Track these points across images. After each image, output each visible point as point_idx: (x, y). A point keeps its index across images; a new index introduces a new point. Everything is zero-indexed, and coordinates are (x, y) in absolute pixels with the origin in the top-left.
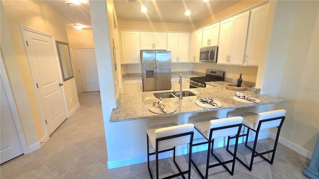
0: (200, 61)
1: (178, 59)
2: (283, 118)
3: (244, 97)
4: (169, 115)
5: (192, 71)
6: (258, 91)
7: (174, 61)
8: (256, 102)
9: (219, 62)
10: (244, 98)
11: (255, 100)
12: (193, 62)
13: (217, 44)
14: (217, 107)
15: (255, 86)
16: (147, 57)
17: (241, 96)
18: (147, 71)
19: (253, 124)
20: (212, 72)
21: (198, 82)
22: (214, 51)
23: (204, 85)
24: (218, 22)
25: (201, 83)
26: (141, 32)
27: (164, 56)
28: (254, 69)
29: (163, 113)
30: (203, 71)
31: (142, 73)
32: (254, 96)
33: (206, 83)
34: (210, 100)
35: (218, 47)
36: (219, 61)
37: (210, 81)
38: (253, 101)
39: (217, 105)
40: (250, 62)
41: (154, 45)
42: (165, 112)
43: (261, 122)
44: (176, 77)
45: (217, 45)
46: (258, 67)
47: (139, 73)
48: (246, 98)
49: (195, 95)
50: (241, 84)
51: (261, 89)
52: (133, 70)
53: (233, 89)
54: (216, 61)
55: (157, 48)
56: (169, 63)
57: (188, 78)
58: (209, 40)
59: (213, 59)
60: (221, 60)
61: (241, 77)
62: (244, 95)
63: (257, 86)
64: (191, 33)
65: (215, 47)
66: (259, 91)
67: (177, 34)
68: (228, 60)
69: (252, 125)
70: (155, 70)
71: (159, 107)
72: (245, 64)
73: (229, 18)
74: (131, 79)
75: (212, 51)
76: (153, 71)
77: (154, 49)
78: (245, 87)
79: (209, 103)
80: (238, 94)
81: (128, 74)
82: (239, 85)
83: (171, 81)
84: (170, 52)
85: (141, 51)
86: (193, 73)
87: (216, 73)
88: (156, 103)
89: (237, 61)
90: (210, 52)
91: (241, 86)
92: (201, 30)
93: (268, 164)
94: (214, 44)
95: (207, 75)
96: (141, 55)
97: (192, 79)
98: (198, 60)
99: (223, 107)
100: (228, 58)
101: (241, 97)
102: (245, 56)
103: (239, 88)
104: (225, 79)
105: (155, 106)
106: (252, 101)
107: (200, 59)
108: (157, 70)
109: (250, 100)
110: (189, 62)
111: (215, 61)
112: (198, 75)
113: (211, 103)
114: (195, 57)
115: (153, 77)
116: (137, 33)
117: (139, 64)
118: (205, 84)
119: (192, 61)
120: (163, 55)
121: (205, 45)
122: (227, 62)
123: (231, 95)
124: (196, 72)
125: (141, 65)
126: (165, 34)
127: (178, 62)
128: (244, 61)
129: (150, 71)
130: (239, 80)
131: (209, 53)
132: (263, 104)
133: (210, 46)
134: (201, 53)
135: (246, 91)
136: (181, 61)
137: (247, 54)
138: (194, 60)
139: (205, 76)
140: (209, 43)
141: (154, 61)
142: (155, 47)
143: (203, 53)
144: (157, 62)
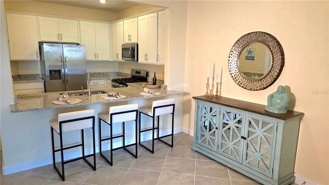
0: (122, 59)
1: (96, 55)
2: (174, 105)
3: (149, 91)
4: (73, 106)
5: (118, 72)
6: (165, 87)
9: (139, 61)
11: (155, 93)
12: (117, 60)
13: (137, 40)
14: (120, 98)
15: (164, 84)
16: (49, 52)
18: (50, 71)
20: (137, 72)
22: (134, 48)
24: (136, 17)
25: (122, 84)
26: (39, 17)
27: (76, 51)
28: (162, 68)
29: (66, 104)
30: (127, 72)
31: (42, 75)
33: (127, 84)
34: (116, 94)
35: (137, 45)
36: (140, 59)
40: (161, 62)
41: (60, 36)
42: (69, 103)
43: (154, 108)
44: (94, 79)
45: (137, 42)
46: (164, 66)
47: (38, 75)
49: (106, 93)
50: (156, 82)
51: (167, 86)
53: (148, 87)
54: (137, 60)
57: (110, 80)
58: (130, 36)
59: (134, 58)
61: (155, 75)
64: (112, 24)
65: (135, 44)
67: (93, 23)
68: (146, 59)
70: (63, 70)
71: (63, 101)
72: (158, 63)
73: (143, 15)
74: (25, 81)
75: (132, 48)
76: (59, 71)
77: (61, 41)
79: (114, 96)
80: (144, 90)
81: (19, 76)
82: (154, 83)
84: (84, 46)
85: (41, 44)
86: (118, 74)
88: (61, 97)
89: (152, 60)
90: (130, 48)
91: (157, 84)
92: (121, 23)
93: (170, 148)
94: (134, 41)
95: (132, 76)
96: (40, 48)
97: (114, 81)
98: (120, 59)
100: (146, 56)
101: (146, 92)
103: (155, 86)
105: (59, 100)
106: (152, 94)
107: (123, 57)
108: (66, 70)
110: (112, 61)
111: (136, 60)
112: (124, 76)
114: (117, 54)
115: (60, 79)
117: (37, 61)
119: (115, 59)
120: (73, 50)
121: (127, 41)
122: (146, 61)
124: (122, 73)
125: (40, 63)
127: (97, 59)
128: (157, 60)
129: (55, 71)
130: (154, 79)
131: (130, 50)
133: (131, 42)
136: (101, 58)
137: (159, 53)
138: (117, 58)
139: (131, 77)
140: (130, 38)
141: (61, 57)
142: (62, 39)
143: (124, 49)
144: (65, 59)
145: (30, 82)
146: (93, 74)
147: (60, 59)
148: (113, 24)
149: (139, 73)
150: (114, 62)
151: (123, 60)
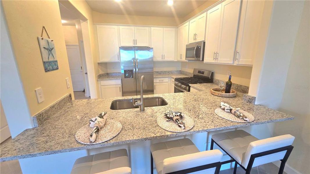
1: (163, 56)
2: (289, 149)
3: (231, 110)
4: (99, 146)
5: (180, 71)
6: (251, 100)
7: (159, 59)
8: (246, 121)
9: (206, 60)
10: (231, 112)
11: (246, 118)
13: (204, 38)
14: (184, 129)
15: (248, 93)
17: (226, 108)
18: (125, 71)
19: (242, 156)
20: (199, 72)
21: (183, 84)
22: (200, 47)
23: (188, 87)
24: (205, 12)
25: (185, 85)
26: (120, 27)
28: (247, 70)
29: (88, 143)
30: (190, 71)
32: (246, 107)
33: (190, 85)
34: (178, 116)
35: (204, 43)
37: (197, 83)
38: (243, 119)
39: (184, 126)
40: (242, 61)
41: (135, 41)
43: (253, 157)
44: (160, 78)
45: (204, 40)
46: (252, 67)
48: (233, 111)
50: (230, 89)
51: (255, 97)
52: (113, 69)
53: (220, 95)
54: (203, 60)
55: (139, 45)
56: (151, 62)
57: (173, 78)
58: (195, 35)
59: (199, 57)
60: (208, 58)
61: (230, 79)
62: (231, 108)
63: (251, 93)
65: (201, 43)
66: (253, 100)
67: (162, 29)
68: (216, 59)
69: (240, 159)
70: (134, 70)
72: (236, 63)
73: (217, 5)
74: (108, 79)
75: (198, 47)
76: (132, 71)
77: (136, 46)
78: (235, 93)
80: (222, 106)
82: (228, 91)
83: (154, 82)
84: (152, 48)
86: (181, 72)
87: (203, 74)
89: (226, 59)
90: (196, 48)
91: (231, 91)
92: (187, 24)
94: (200, 39)
95: (194, 75)
97: (176, 80)
98: (184, 59)
99: (195, 129)
100: (216, 55)
101: (225, 110)
102: (236, 53)
103: (227, 93)
104: (214, 81)
106: (241, 118)
107: (186, 57)
108: (137, 70)
109: (238, 117)
110: (176, 61)
111: (201, 60)
112: (186, 75)
113: (177, 122)
114: (181, 55)
115: (132, 77)
116: (116, 27)
118: (190, 87)
119: (179, 59)
121: (192, 41)
122: (214, 61)
123: (214, 104)
124: (184, 72)
126: (147, 28)
127: (163, 60)
128: (235, 59)
129: (129, 71)
130: (227, 84)
131: (195, 50)
132: (257, 123)
133: (196, 42)
134: (187, 50)
135: (236, 99)
136: (166, 59)
137: (238, 50)
138: (181, 58)
139: (193, 77)
140: (195, 38)
141: (133, 59)
142: (136, 44)
143: (189, 49)
144: (137, 60)
145: (111, 79)
146: (160, 72)
147: (133, 61)
148: (179, 28)
149: (203, 73)
150: (178, 62)
151: (186, 60)
